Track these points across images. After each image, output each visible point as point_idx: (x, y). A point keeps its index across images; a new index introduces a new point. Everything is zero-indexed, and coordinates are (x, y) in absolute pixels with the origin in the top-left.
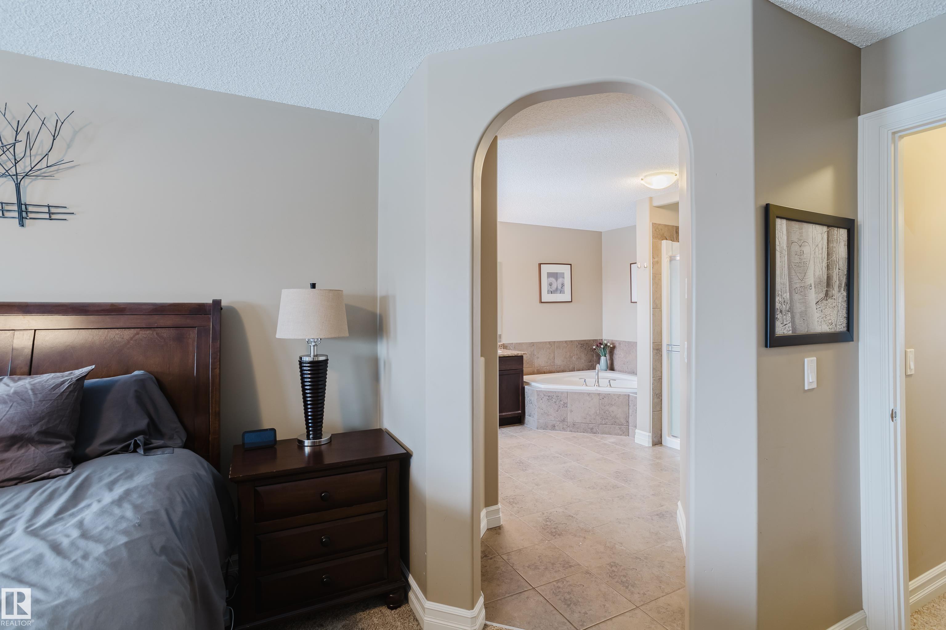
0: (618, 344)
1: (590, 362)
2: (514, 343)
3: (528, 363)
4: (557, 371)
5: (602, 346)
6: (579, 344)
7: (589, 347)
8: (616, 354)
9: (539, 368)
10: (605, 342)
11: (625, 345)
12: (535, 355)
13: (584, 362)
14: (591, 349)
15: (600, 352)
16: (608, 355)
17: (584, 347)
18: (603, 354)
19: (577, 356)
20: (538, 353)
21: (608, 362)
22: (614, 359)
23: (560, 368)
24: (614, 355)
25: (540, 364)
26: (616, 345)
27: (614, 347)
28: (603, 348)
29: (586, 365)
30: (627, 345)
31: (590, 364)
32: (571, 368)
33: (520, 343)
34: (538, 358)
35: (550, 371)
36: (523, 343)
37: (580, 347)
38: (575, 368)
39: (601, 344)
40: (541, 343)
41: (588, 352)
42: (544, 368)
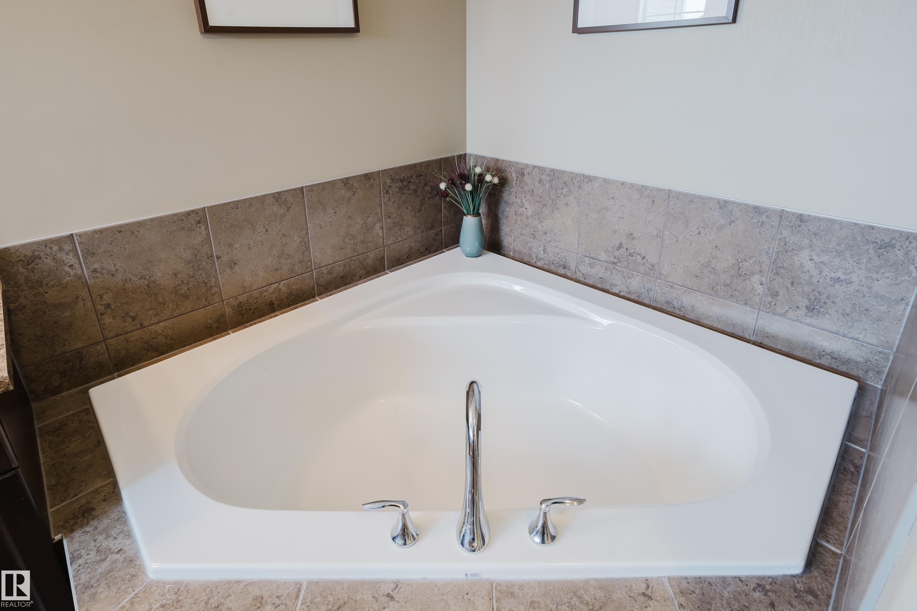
0: (514, 175)
1: (432, 227)
2: (80, 235)
3: (186, 297)
4: (319, 285)
5: (469, 187)
6: (393, 180)
7: (425, 185)
8: (507, 203)
9: (242, 298)
10: (478, 170)
11: (540, 181)
12: (218, 258)
13: (411, 233)
14: (433, 188)
15: (459, 200)
16: (483, 210)
17: (410, 189)
18: (472, 208)
19: (389, 221)
20: (230, 246)
21: (484, 222)
22: (500, 215)
23: (330, 273)
24: (503, 206)
25: (246, 284)
26: (509, 175)
27: (504, 182)
28: (471, 192)
29: (419, 239)
30: (548, 178)
31: (432, 232)
32: (370, 262)
33: (120, 226)
34: (232, 264)
35: (294, 292)
36: (140, 224)
37: (396, 190)
38: (383, 258)
39: (465, 178)
40: (236, 204)
41: (424, 199)
42: (265, 294)
